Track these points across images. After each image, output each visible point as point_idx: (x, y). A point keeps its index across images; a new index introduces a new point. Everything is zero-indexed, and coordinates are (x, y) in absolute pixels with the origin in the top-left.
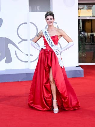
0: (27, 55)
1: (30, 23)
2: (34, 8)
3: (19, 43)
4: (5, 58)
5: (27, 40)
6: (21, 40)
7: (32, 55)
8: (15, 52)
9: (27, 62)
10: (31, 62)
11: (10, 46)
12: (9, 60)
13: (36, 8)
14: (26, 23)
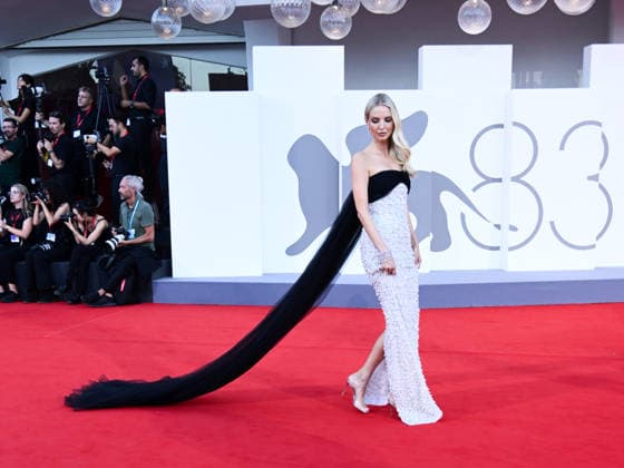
0: (498, 227)
1: (515, 124)
2: (524, 78)
3: (474, 190)
4: (431, 235)
5: (500, 180)
6: (483, 180)
7: (513, 228)
8: (463, 216)
9: (497, 248)
10: (511, 249)
11: (447, 198)
12: (441, 243)
13: (531, 78)
14: (501, 126)
